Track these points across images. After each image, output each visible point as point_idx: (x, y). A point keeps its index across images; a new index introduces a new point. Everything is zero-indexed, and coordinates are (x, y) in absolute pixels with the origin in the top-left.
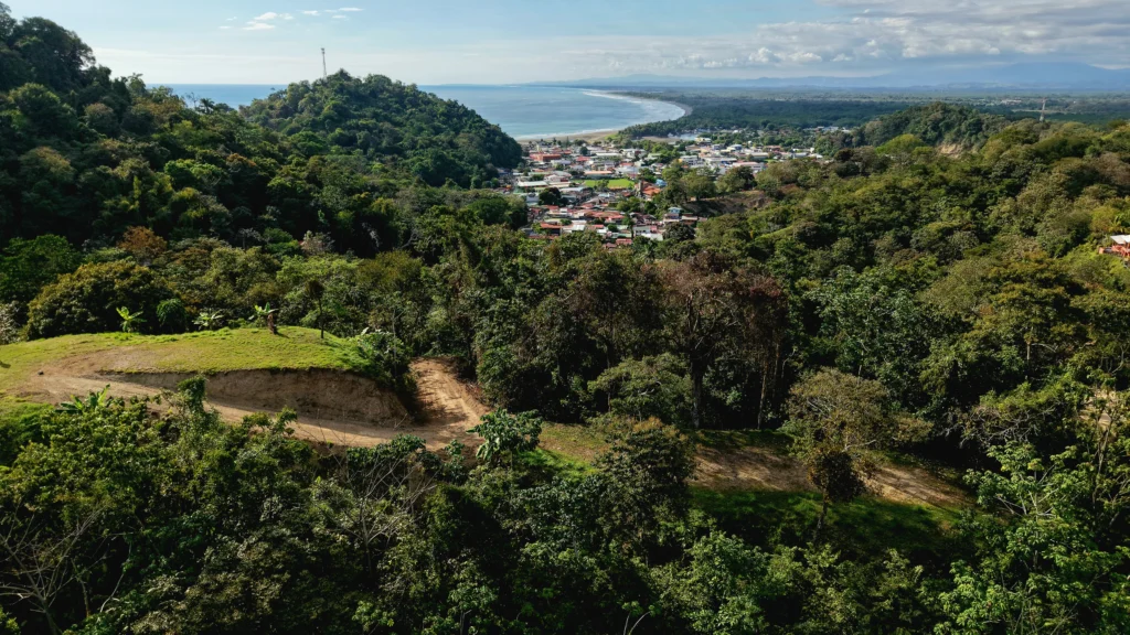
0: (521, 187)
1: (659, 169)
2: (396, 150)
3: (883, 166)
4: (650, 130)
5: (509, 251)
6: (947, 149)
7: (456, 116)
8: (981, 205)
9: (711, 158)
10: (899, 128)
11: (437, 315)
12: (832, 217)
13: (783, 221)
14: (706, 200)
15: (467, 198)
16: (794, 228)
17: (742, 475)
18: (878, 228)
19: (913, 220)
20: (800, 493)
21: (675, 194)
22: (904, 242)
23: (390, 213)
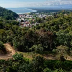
0: (18, 20)
1: (34, 17)
2: (3, 16)
3: (59, 17)
4: (33, 13)
5: (17, 29)
6: (65, 15)
7: (10, 11)
8: (70, 21)
9: (40, 16)
10: (60, 12)
11: (8, 37)
12: (54, 23)
13: (49, 23)
14: (40, 21)
15: (12, 21)
16: (50, 24)
17: (49, 58)
18: (59, 24)
19: (63, 23)
20: (57, 60)
21: (36, 20)
22: (62, 25)
23: (2, 23)
